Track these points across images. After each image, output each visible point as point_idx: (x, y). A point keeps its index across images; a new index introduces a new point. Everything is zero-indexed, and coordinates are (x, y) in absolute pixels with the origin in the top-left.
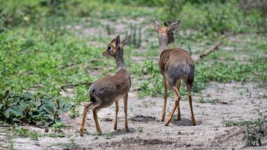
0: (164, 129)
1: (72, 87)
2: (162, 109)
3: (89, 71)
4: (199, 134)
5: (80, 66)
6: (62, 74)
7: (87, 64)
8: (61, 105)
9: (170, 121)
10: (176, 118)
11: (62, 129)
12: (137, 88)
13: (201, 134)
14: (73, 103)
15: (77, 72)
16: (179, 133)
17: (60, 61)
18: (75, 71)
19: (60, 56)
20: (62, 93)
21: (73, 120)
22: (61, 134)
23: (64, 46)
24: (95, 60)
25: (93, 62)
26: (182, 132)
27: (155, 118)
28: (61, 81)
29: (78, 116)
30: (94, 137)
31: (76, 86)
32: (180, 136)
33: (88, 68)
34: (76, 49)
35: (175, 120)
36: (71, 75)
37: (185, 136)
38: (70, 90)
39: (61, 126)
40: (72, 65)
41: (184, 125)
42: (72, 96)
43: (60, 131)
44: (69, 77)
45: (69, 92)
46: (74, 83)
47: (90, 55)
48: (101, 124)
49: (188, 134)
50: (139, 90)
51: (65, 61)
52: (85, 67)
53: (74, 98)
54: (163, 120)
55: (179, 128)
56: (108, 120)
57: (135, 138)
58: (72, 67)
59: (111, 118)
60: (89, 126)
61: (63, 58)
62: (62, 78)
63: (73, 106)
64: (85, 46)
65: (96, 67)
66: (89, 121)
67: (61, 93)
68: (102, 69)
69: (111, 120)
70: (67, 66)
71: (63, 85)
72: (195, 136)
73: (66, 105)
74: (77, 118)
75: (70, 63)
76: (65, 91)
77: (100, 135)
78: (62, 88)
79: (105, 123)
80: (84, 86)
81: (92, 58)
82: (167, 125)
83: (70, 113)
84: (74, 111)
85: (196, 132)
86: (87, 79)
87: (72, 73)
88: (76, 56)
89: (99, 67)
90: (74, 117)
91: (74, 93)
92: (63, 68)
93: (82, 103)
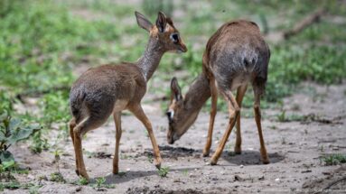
0: (209, 171)
1: (38, 94)
2: (205, 135)
3: (71, 65)
4: (273, 179)
5: (54, 56)
6: (20, 72)
7: (68, 53)
8: (13, 129)
9: (219, 155)
10: (232, 149)
11: (15, 174)
12: (161, 95)
13: (277, 180)
14: (36, 126)
15: (47, 68)
16: (236, 178)
17: (16, 46)
18: (44, 65)
19: (16, 38)
20: (18, 106)
21: (36, 157)
22: (11, 183)
23: (25, 19)
24: (84, 43)
25: (80, 48)
26: (241, 176)
27: (191, 151)
28: (16, 85)
29: (46, 149)
30: (74, 188)
31: (45, 92)
32: (237, 183)
33: (70, 59)
34: (48, 24)
35: (230, 154)
36: (36, 73)
37: (247, 184)
38: (33, 101)
39: (13, 168)
40: (40, 54)
41: (248, 163)
42: (36, 112)
43: (10, 177)
44: (31, 77)
45: (31, 105)
46: (41, 88)
47: (74, 34)
48: (89, 164)
49: (252, 180)
50: (164, 99)
51: (26, 47)
52: (64, 57)
53: (39, 117)
54: (206, 155)
55: (237, 169)
56: (102, 156)
57: (152, 188)
58: (40, 59)
59: (108, 153)
60: (66, 166)
61: (23, 42)
62: (17, 79)
63: (35, 131)
64: (65, 20)
65: (84, 58)
66: (67, 158)
67: (16, 106)
68: (96, 61)
69: (109, 156)
70: (30, 56)
71: (20, 91)
72: (266, 182)
73: (22, 128)
74: (43, 152)
75: (35, 51)
76: (23, 102)
77: (86, 184)
78: (19, 97)
79: (98, 161)
80: (60, 93)
81: (79, 41)
82: (213, 164)
83: (31, 143)
84: (38, 138)
85: (268, 176)
86: (66, 79)
87: (37, 68)
88: (48, 37)
89: (91, 57)
90: (37, 151)
91: (40, 106)
92: (21, 61)
93: (55, 125)
